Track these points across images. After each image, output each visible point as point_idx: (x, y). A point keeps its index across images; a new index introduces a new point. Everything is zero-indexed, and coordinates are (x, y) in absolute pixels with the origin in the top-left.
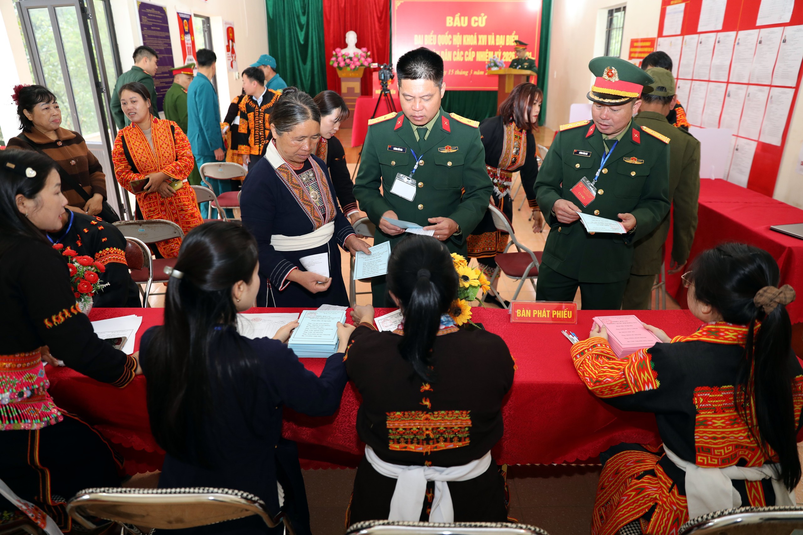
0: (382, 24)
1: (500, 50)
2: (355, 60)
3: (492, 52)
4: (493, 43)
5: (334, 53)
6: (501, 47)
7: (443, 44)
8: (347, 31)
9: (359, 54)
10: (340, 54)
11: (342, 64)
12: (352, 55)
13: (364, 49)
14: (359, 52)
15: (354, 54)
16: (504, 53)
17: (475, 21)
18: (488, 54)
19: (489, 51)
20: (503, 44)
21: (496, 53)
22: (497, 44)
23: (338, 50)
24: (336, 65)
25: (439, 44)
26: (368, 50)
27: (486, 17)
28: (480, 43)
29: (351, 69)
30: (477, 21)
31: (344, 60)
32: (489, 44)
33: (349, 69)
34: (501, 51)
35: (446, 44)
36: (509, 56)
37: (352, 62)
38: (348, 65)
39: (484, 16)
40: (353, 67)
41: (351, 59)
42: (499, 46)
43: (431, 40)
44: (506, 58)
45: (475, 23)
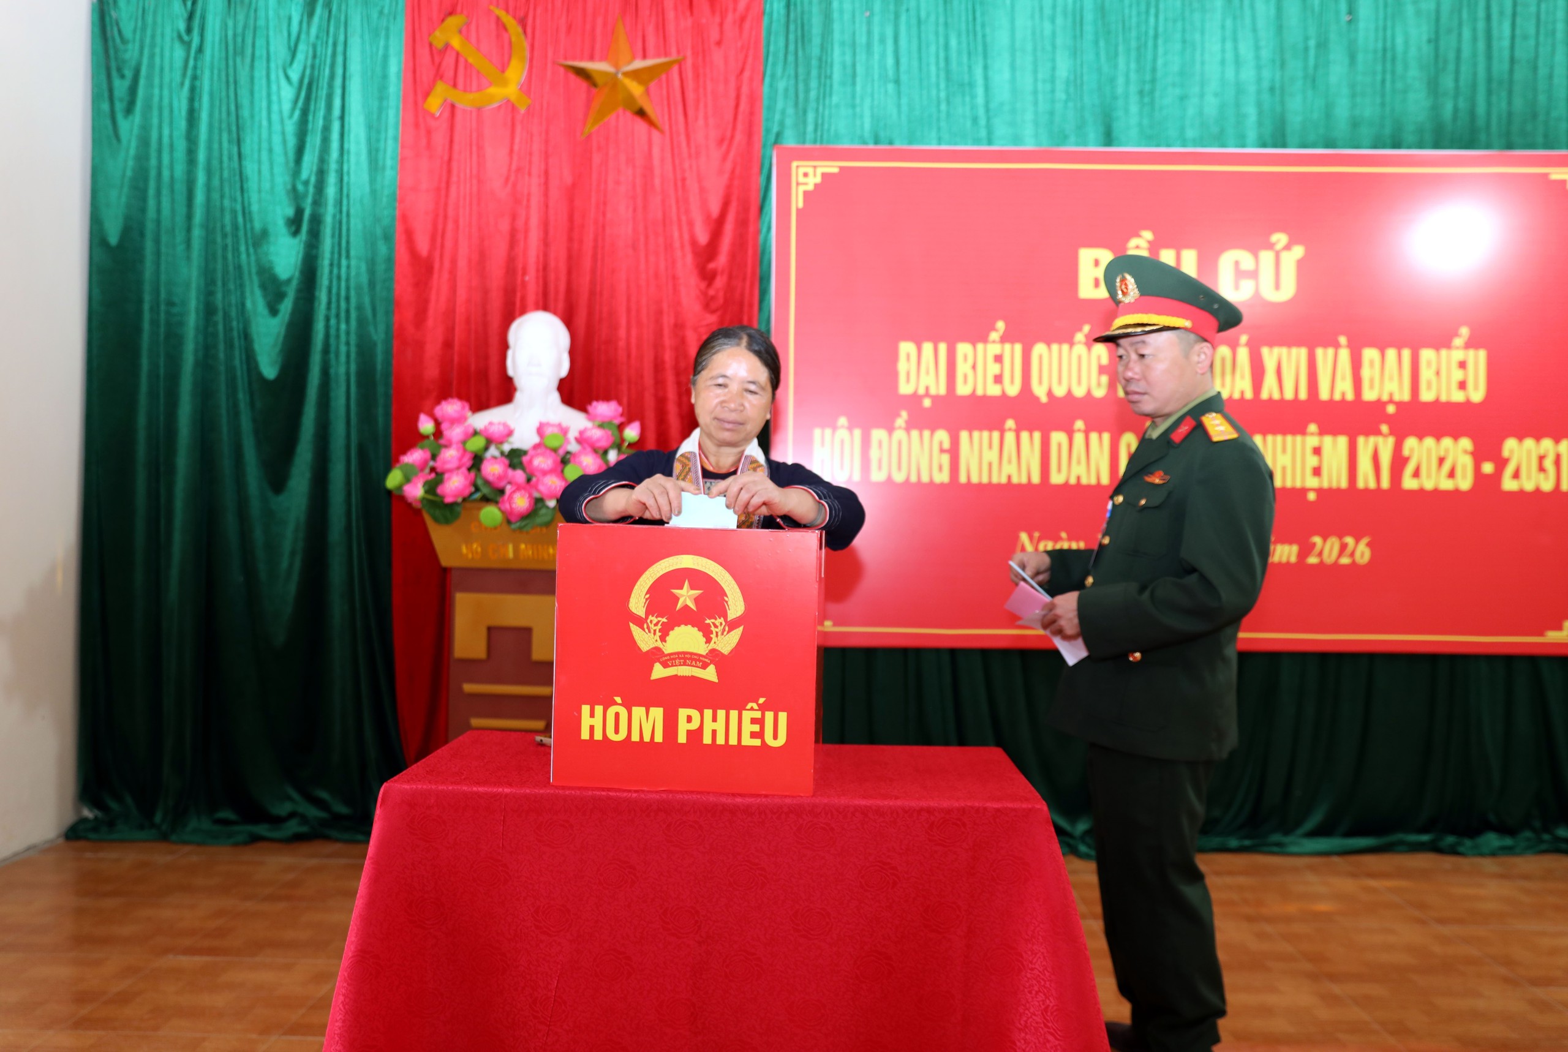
0: (720, 282)
1: (1385, 428)
2: (541, 462)
3: (1343, 441)
4: (1344, 389)
5: (426, 426)
6: (1391, 409)
7: (1060, 392)
8: (523, 311)
9: (572, 434)
10: (455, 433)
11: (455, 484)
12: (524, 438)
13: (605, 409)
14: (575, 421)
15: (541, 430)
16: (1411, 443)
17: (1240, 274)
18: (1317, 451)
19: (1322, 432)
20: (1404, 395)
21: (1365, 446)
22: (1369, 395)
23: (451, 408)
24: (416, 491)
25: (1040, 391)
26: (630, 417)
27: (1298, 251)
28: (1270, 389)
29: (509, 518)
30: (1254, 274)
31: (477, 460)
32: (1324, 395)
33: (491, 514)
34: (1392, 432)
35: (1079, 392)
36: (1441, 461)
37: (519, 475)
38: (495, 494)
39: (1287, 247)
40: (521, 502)
41: (515, 458)
42: (1379, 405)
43: (994, 369)
44: (1424, 471)
45: (1237, 287)
